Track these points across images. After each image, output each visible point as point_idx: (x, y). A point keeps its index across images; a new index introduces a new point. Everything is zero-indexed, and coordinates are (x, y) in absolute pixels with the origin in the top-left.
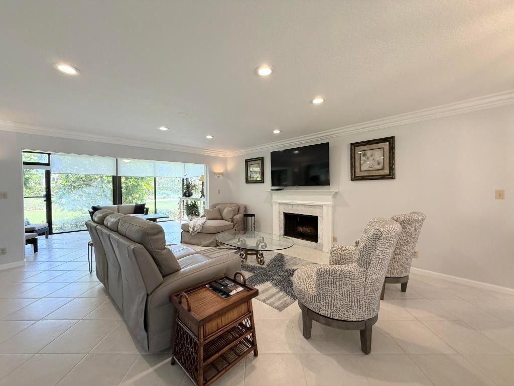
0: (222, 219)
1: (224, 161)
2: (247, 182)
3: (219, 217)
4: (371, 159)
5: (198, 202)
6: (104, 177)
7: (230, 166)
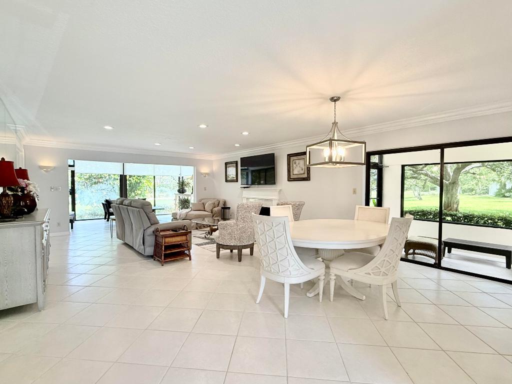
0: (205, 211)
1: (210, 163)
2: (227, 181)
3: (203, 209)
4: (298, 166)
5: (189, 198)
6: (112, 175)
7: (215, 168)
